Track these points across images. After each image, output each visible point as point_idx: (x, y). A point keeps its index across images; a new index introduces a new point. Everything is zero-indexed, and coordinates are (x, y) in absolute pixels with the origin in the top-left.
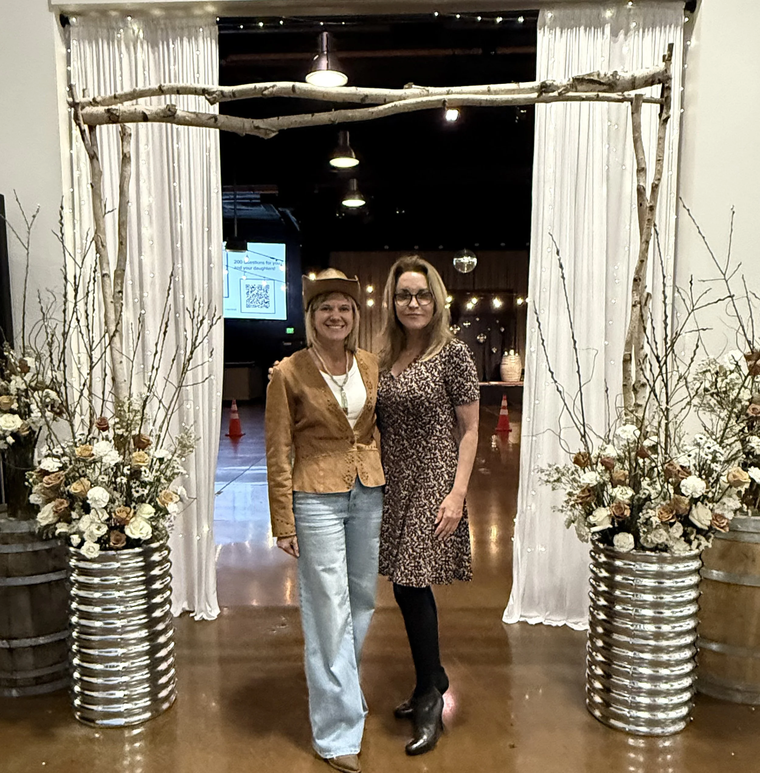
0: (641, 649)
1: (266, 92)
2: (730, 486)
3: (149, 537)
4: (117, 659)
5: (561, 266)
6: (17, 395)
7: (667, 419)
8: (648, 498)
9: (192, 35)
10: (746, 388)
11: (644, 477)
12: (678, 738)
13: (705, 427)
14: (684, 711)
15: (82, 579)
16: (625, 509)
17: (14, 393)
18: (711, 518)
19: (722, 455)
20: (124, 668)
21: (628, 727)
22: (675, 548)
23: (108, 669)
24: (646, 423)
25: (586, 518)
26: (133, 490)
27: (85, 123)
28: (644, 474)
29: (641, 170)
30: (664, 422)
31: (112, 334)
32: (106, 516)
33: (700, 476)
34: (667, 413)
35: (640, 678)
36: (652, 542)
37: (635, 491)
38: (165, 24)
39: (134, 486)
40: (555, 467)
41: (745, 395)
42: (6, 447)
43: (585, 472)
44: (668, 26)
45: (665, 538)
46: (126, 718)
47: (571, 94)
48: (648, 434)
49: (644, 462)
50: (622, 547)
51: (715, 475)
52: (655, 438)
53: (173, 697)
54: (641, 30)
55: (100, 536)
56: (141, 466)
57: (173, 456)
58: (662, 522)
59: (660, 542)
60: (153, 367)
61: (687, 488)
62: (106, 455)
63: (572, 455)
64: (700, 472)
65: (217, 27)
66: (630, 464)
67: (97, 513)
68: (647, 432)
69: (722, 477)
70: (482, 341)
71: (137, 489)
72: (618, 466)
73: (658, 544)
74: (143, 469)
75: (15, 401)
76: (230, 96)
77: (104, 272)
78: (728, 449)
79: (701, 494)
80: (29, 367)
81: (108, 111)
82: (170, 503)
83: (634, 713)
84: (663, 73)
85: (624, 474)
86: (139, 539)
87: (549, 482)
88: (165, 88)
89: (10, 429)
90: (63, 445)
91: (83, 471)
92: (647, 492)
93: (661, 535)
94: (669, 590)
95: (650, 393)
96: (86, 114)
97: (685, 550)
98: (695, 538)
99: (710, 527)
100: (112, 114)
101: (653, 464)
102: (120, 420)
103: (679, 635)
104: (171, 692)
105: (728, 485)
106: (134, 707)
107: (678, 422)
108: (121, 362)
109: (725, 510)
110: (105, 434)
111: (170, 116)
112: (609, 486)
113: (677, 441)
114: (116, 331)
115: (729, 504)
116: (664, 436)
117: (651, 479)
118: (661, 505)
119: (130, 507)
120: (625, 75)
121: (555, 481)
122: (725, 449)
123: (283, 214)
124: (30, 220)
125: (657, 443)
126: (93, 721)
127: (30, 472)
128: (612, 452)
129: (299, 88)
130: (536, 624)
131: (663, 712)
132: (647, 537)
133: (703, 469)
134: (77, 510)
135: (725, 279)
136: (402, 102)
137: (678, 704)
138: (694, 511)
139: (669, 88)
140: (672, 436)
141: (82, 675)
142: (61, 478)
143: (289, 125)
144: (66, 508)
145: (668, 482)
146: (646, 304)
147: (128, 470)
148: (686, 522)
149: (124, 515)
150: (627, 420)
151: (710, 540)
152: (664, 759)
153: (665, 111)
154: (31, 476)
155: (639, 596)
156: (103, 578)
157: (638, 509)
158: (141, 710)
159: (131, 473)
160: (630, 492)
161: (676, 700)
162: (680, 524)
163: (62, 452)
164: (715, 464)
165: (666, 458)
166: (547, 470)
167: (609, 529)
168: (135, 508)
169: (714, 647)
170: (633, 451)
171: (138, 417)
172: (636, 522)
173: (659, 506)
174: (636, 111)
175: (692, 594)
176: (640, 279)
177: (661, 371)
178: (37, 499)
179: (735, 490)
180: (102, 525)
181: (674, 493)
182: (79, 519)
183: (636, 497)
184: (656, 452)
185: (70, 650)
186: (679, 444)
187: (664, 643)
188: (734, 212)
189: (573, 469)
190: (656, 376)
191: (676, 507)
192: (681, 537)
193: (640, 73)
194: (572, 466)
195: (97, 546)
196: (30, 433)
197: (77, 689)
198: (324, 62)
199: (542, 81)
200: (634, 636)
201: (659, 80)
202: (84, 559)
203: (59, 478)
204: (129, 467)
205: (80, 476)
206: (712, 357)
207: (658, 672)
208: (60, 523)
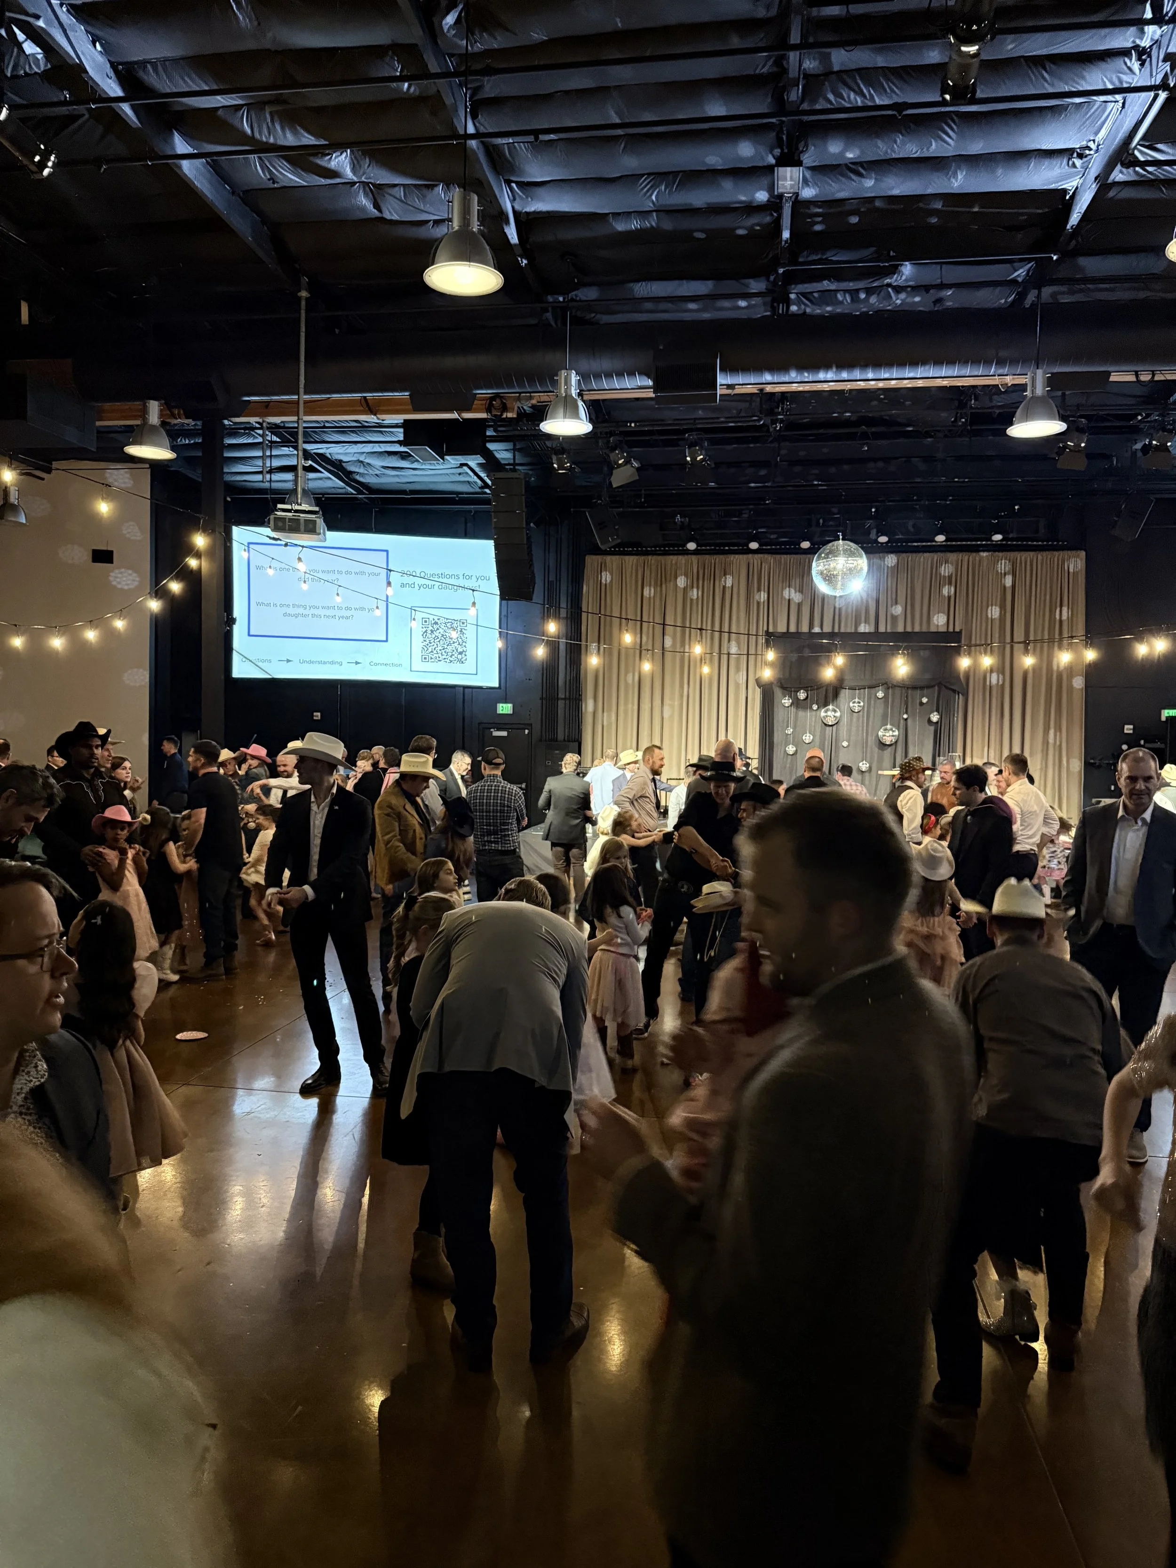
70: (888, 740)
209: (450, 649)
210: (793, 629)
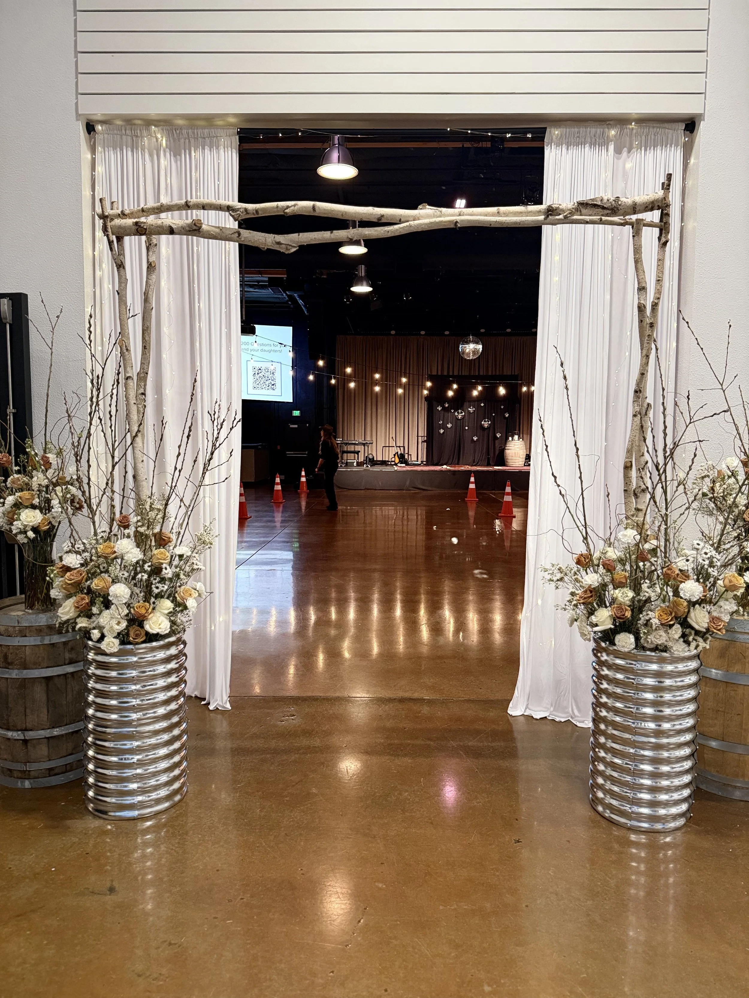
0: (642, 746)
1: (287, 211)
2: (726, 591)
3: (167, 632)
4: (132, 751)
5: (565, 378)
6: (39, 491)
7: (666, 525)
8: (648, 600)
9: (214, 145)
10: (743, 494)
11: (645, 579)
12: (679, 834)
13: (702, 533)
14: (684, 807)
15: (99, 672)
16: (626, 610)
17: (36, 489)
18: (708, 621)
19: (719, 560)
20: (138, 760)
21: (630, 823)
22: (674, 649)
23: (123, 761)
24: (647, 526)
25: (588, 618)
26: (153, 586)
27: (113, 234)
28: (644, 576)
29: (642, 289)
30: (663, 527)
31: (134, 434)
32: (126, 611)
33: (698, 580)
34: (667, 519)
35: (641, 774)
36: (652, 642)
37: (635, 594)
38: (188, 134)
39: (154, 582)
40: (558, 567)
41: (742, 500)
42: (26, 541)
43: (587, 574)
44: (668, 146)
45: (665, 639)
46: (138, 810)
47: (575, 217)
48: (649, 537)
49: (644, 565)
50: (623, 647)
51: (712, 580)
52: (655, 542)
53: (185, 789)
54: (643, 148)
55: (119, 631)
56: (162, 564)
57: (193, 552)
58: (662, 624)
59: (660, 643)
60: (176, 468)
61: (685, 592)
62: (127, 552)
63: (575, 556)
64: (698, 575)
65: (237, 137)
66: (631, 566)
67: (118, 609)
68: (648, 536)
69: (719, 582)
70: (486, 426)
71: (157, 585)
72: (619, 567)
73: (657, 645)
74: (164, 566)
75: (36, 496)
76: (253, 214)
77: (128, 375)
78: (724, 554)
79: (698, 598)
80: (51, 463)
81: (136, 224)
82: (189, 598)
83: (635, 809)
84: (662, 200)
85: (625, 576)
86: (158, 634)
87: (553, 581)
88: (191, 204)
89: (31, 524)
90: (85, 541)
91: (104, 568)
92: (647, 595)
93: (660, 636)
94: (670, 689)
95: (650, 499)
96: (115, 226)
97: (683, 651)
98: (694, 639)
99: (708, 630)
100: (140, 226)
101: (653, 568)
102: (142, 518)
103: (680, 732)
104: (183, 785)
105: (724, 589)
106: (147, 799)
107: (677, 528)
108: (143, 461)
109: (722, 613)
110: (127, 531)
111: (195, 230)
112: (611, 587)
113: (676, 545)
114: (139, 431)
115: (726, 608)
116: (663, 540)
117: (651, 580)
118: (661, 607)
119: (149, 602)
120: (627, 200)
121: (558, 580)
122: (722, 554)
123: (291, 298)
124: (54, 320)
125: (657, 547)
126: (105, 813)
127: (52, 568)
128: (613, 554)
129: (319, 207)
130: (541, 719)
131: (664, 808)
132: (647, 638)
133: (700, 574)
134: (97, 605)
135: (722, 389)
136: (417, 222)
137: (679, 800)
138: (692, 614)
139: (668, 215)
140: (671, 541)
141: (96, 767)
142: (84, 575)
143: (309, 242)
144: (87, 603)
145: (668, 585)
146: (646, 414)
147: (149, 566)
148: (684, 623)
149: (143, 611)
150: (627, 524)
151: (708, 642)
152: (665, 855)
153: (663, 235)
154: (52, 571)
155: (640, 695)
156: (121, 672)
157: (639, 611)
158: (153, 802)
159: (151, 570)
160: (631, 594)
161: (676, 796)
162: (679, 626)
163: (83, 548)
164: (712, 569)
165: (665, 562)
166: (551, 570)
167: (611, 629)
168: (154, 603)
169: (714, 744)
170: (633, 554)
171: (160, 516)
172: (637, 624)
173: (659, 608)
174: (637, 234)
175: (691, 693)
176: (640, 391)
177: (660, 479)
178: (57, 594)
179: (730, 594)
180: (121, 620)
181: (673, 596)
182: (99, 614)
183: (636, 599)
184: (655, 555)
185: (85, 741)
186: (678, 548)
187: (665, 741)
188: (730, 326)
189: (576, 569)
190: (655, 484)
191: (675, 610)
192: (679, 638)
193: (641, 198)
194: (575, 567)
195: (117, 642)
196: (49, 528)
197: (91, 780)
198: (335, 155)
199: (548, 204)
200: (636, 734)
201: (658, 206)
202: (104, 654)
203: (81, 574)
204: (150, 564)
205: (102, 572)
206: (710, 463)
207: (658, 769)
208: (80, 618)
209: (267, 383)
210: (439, 373)
